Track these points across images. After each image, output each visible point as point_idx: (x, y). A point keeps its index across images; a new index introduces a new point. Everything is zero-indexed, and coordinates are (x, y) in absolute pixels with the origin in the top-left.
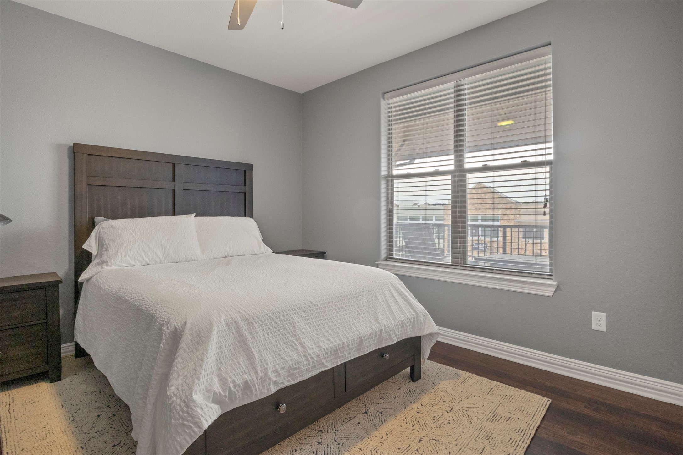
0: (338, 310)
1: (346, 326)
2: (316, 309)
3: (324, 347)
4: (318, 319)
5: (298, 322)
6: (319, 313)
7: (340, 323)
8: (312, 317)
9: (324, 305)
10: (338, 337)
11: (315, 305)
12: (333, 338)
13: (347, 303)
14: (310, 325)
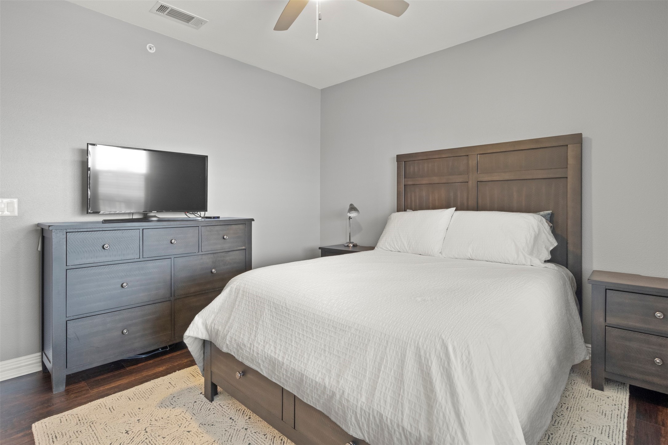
0: (305, 329)
1: (300, 351)
2: (286, 313)
3: (266, 351)
4: (282, 324)
5: (266, 315)
6: (286, 319)
7: (297, 343)
8: (279, 318)
9: (295, 314)
10: (284, 353)
11: (287, 309)
12: (280, 350)
13: (320, 327)
14: (273, 324)
